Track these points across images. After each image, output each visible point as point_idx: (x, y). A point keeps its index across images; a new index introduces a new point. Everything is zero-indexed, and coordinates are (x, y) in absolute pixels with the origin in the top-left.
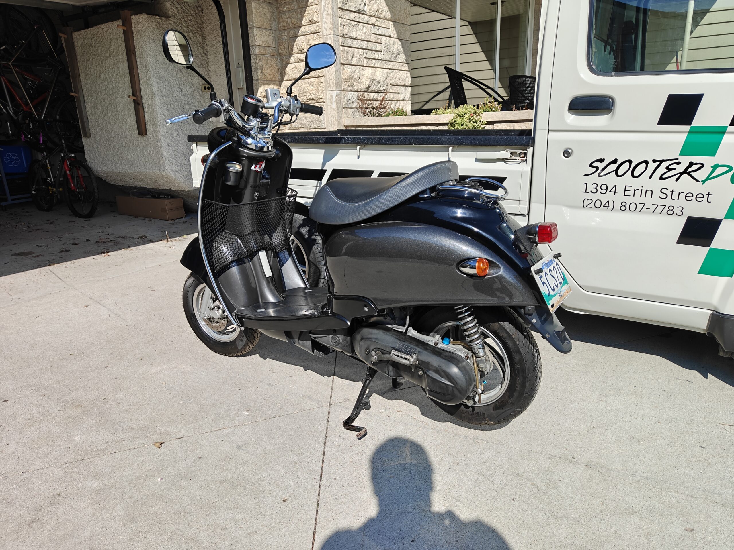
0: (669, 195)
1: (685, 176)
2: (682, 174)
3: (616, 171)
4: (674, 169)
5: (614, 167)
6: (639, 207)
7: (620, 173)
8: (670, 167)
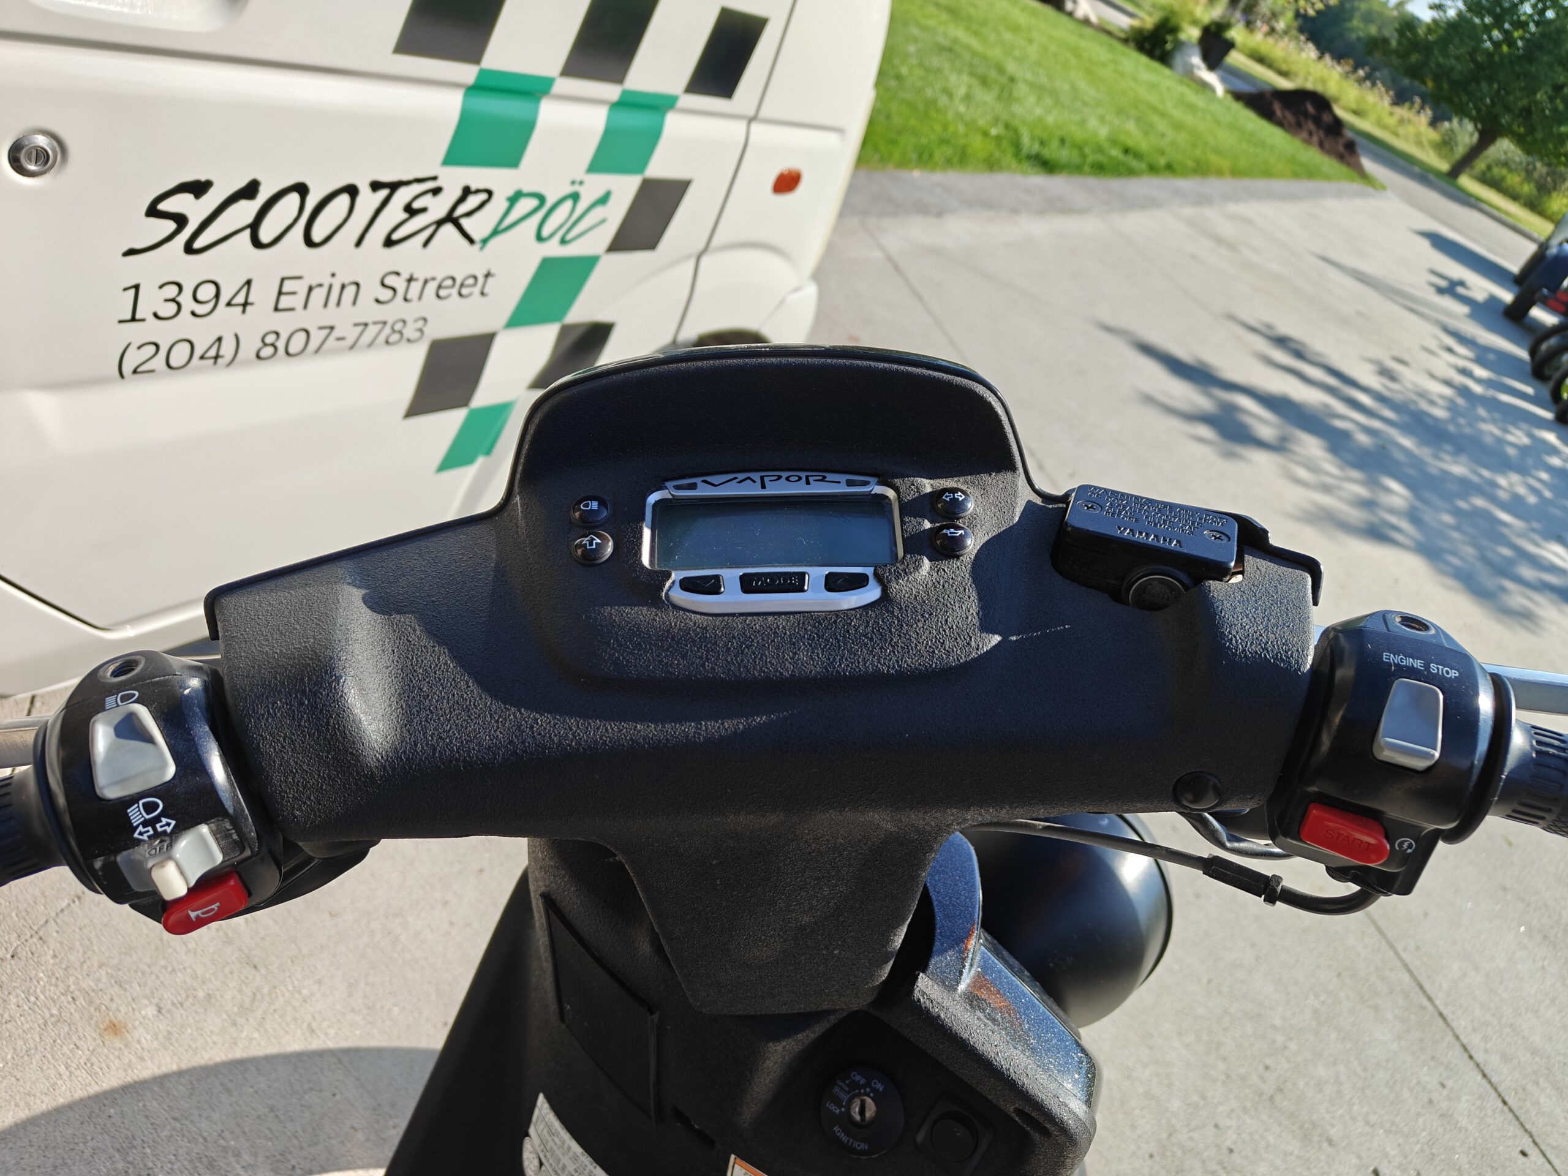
0: (401, 289)
1: (449, 228)
2: (440, 223)
3: (254, 227)
4: (424, 210)
5: (246, 210)
6: (317, 337)
7: (265, 236)
8: (416, 205)
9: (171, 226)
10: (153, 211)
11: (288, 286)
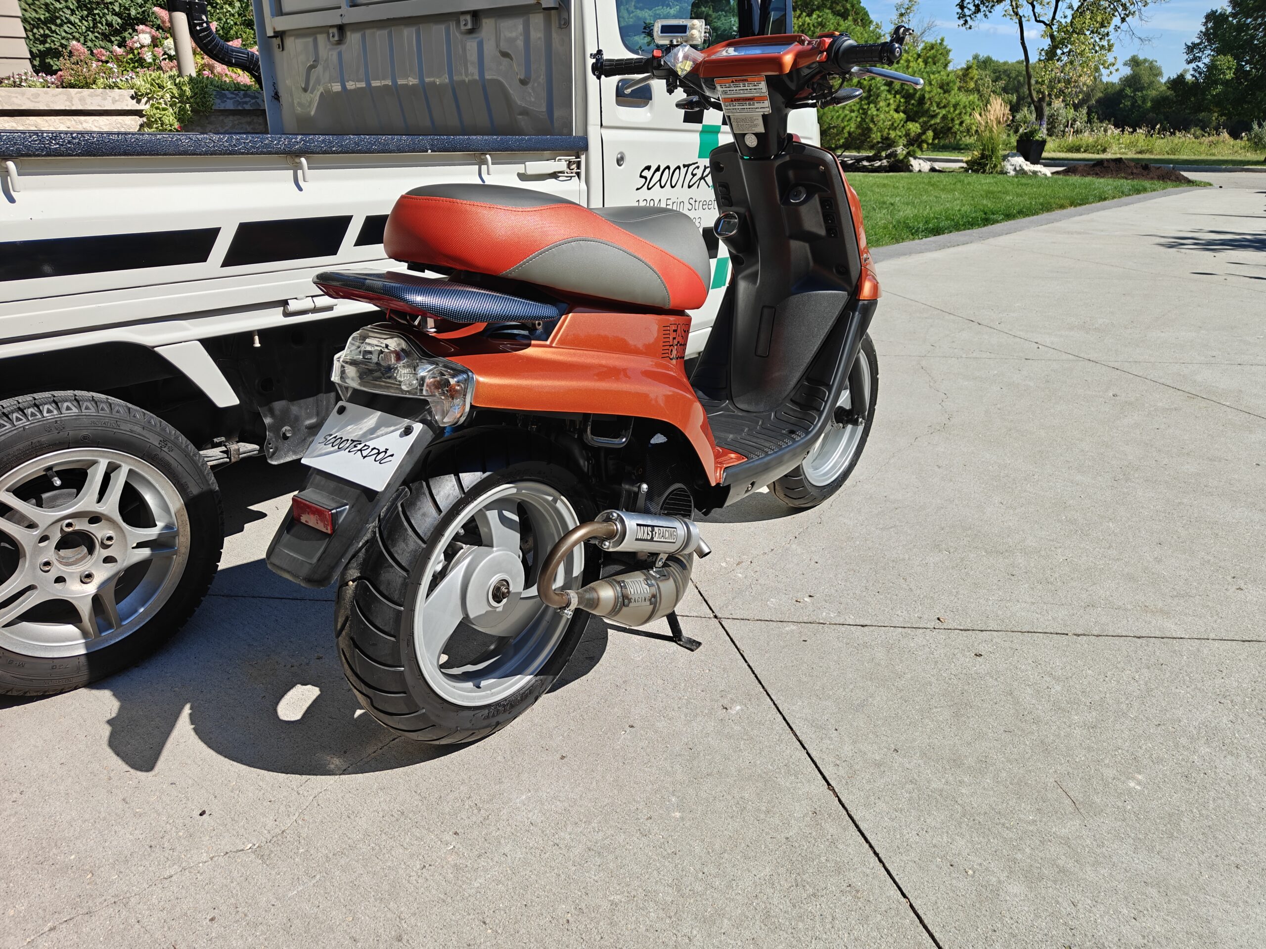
0: (693, 203)
1: (702, 180)
2: (700, 179)
3: (660, 180)
4: (696, 174)
5: (658, 175)
7: (663, 185)
8: (694, 173)
9: (644, 180)
11: (669, 202)
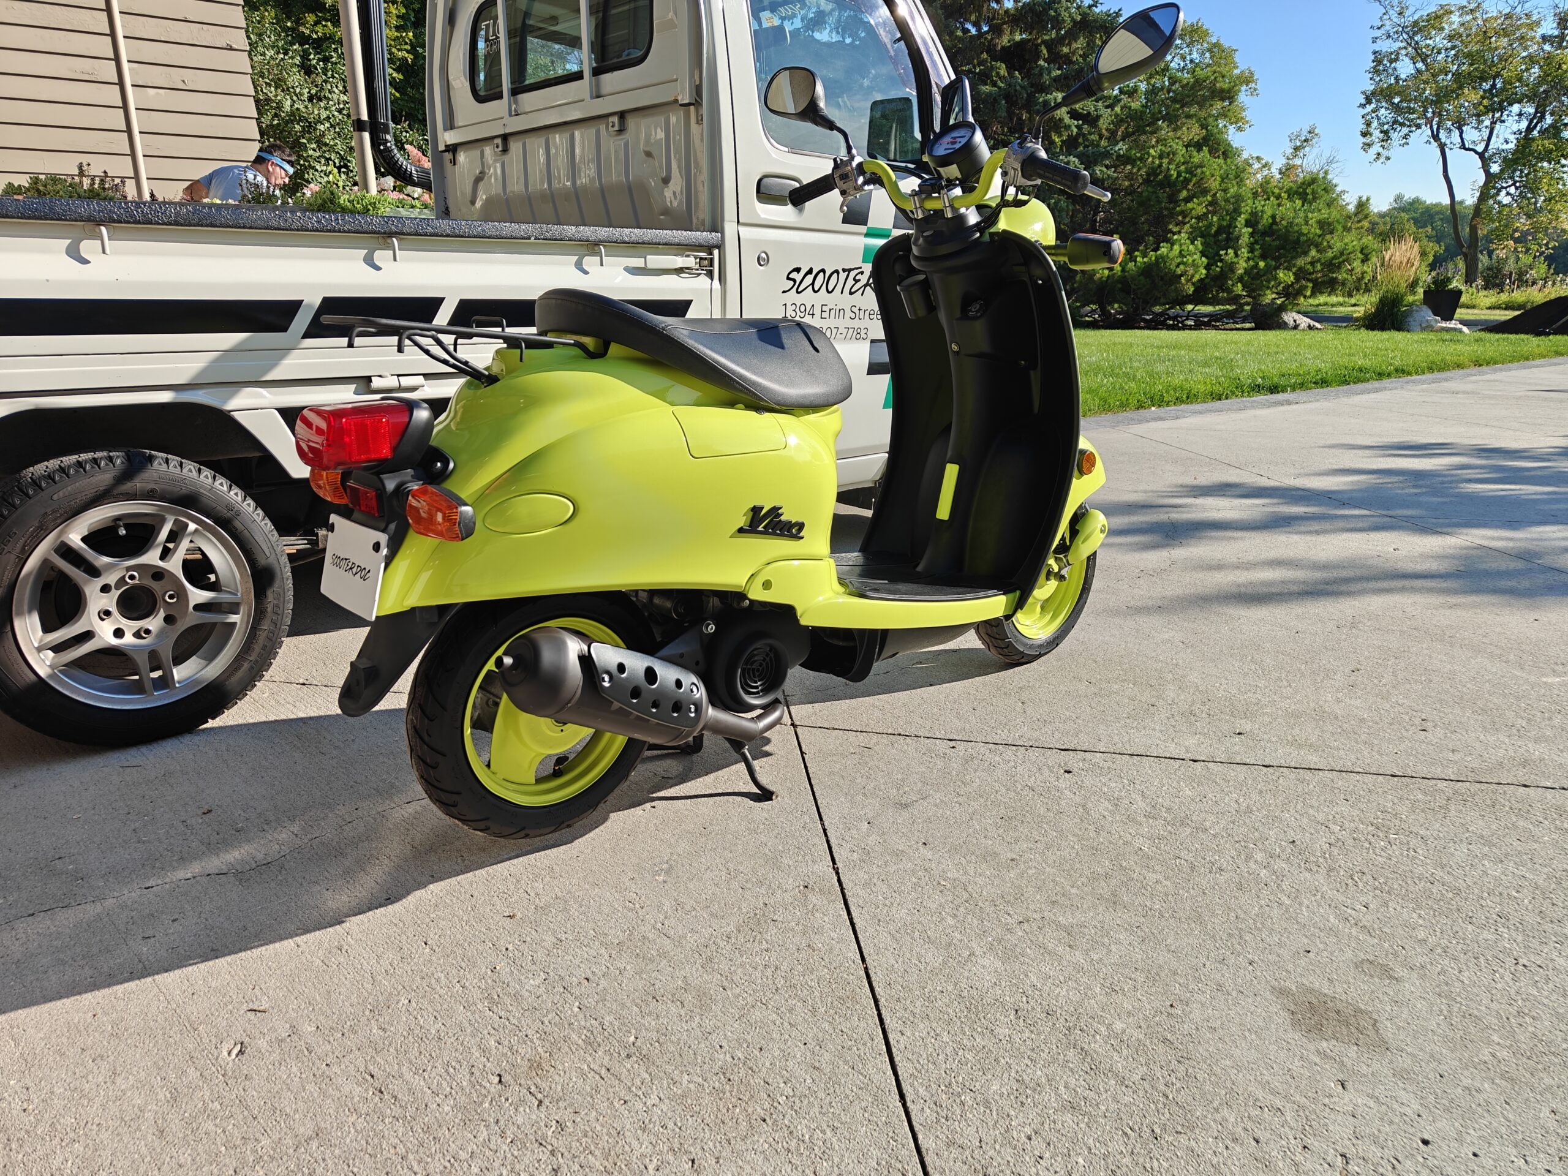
0: (857, 312)
2: (865, 286)
3: (813, 284)
4: (859, 280)
5: (810, 278)
6: (834, 331)
7: (816, 289)
8: (857, 278)
9: (792, 283)
10: (788, 278)
11: (824, 308)
